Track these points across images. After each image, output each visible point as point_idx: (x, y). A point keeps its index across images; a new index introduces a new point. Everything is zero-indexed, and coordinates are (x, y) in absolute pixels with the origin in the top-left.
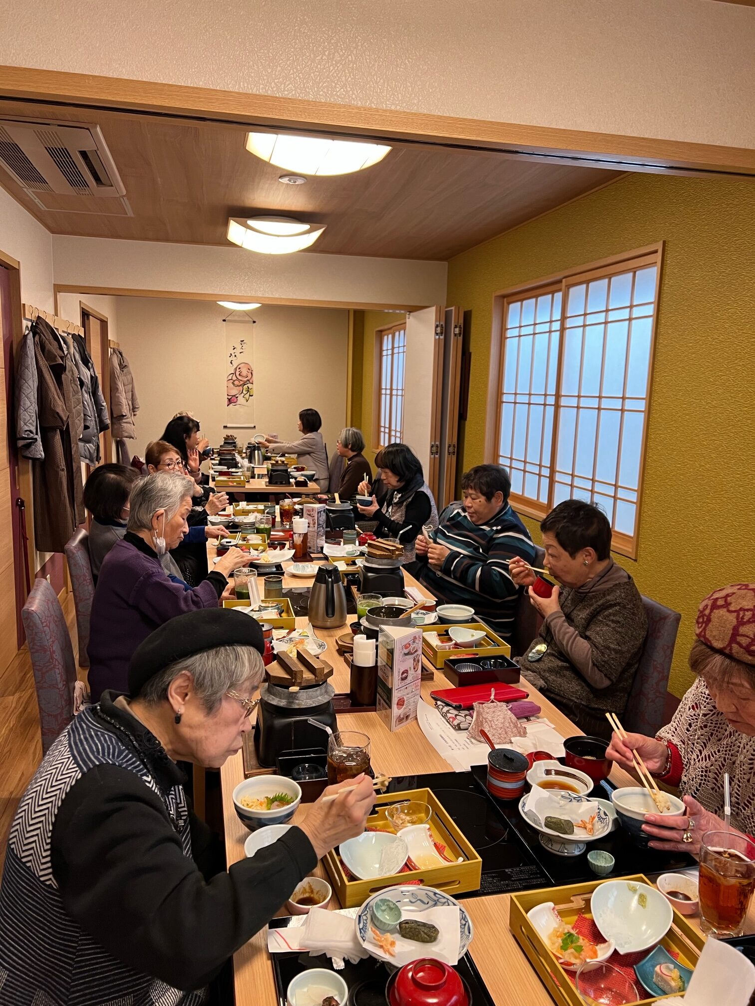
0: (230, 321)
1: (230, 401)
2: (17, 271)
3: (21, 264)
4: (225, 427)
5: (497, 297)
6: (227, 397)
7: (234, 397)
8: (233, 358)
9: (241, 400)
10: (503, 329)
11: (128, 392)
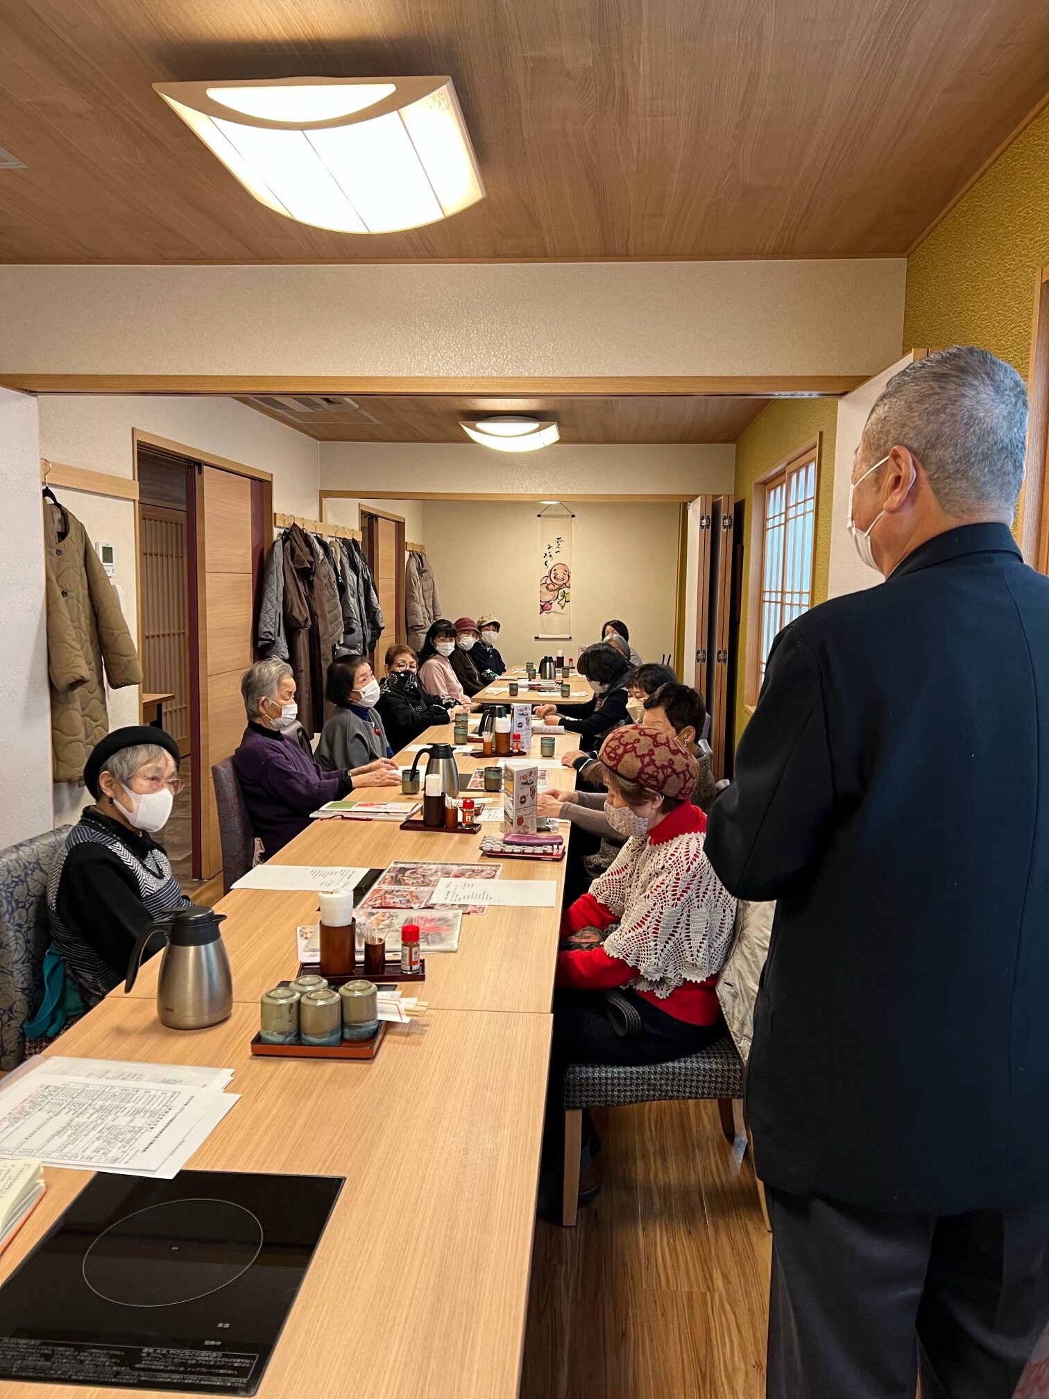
0: (546, 516)
1: (543, 608)
2: (270, 483)
3: (274, 477)
4: (537, 638)
5: (757, 484)
6: (539, 603)
7: (548, 604)
8: (548, 558)
9: (556, 606)
10: (764, 520)
11: (429, 598)
